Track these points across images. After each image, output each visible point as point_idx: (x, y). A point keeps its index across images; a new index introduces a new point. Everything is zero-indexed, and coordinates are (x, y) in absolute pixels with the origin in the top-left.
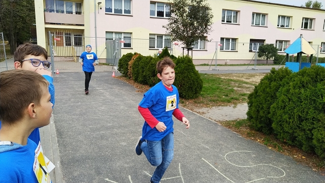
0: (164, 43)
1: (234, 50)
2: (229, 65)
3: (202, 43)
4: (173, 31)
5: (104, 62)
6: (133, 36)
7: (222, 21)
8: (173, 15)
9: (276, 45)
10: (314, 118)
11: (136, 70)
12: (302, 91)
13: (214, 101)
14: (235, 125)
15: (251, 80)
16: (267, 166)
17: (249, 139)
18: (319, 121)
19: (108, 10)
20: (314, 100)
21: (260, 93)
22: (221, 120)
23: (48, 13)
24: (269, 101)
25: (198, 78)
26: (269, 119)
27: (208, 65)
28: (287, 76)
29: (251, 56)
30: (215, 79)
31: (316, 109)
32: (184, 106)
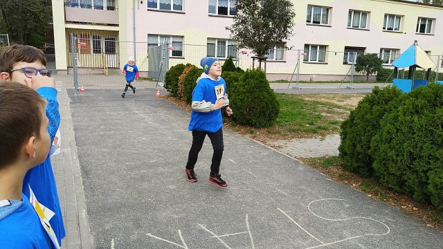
0: (227, 51)
1: (322, 61)
2: (315, 82)
3: (280, 52)
4: (240, 34)
5: (145, 75)
6: (185, 41)
7: (307, 21)
8: (240, 12)
9: (381, 55)
10: (430, 155)
11: (188, 87)
12: (416, 118)
13: (294, 131)
14: (323, 164)
15: (345, 103)
16: (365, 219)
17: (341, 182)
18: (438, 159)
19: (152, 5)
20: (432, 132)
21: (356, 121)
22: (304, 157)
23: (69, 9)
24: (369, 131)
25: (274, 99)
26: (370, 156)
27: (286, 82)
28: (395, 98)
29: (346, 70)
30: (295, 101)
31: (433, 143)
32: (253, 138)
